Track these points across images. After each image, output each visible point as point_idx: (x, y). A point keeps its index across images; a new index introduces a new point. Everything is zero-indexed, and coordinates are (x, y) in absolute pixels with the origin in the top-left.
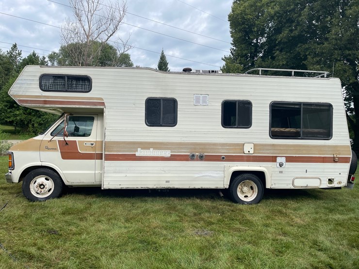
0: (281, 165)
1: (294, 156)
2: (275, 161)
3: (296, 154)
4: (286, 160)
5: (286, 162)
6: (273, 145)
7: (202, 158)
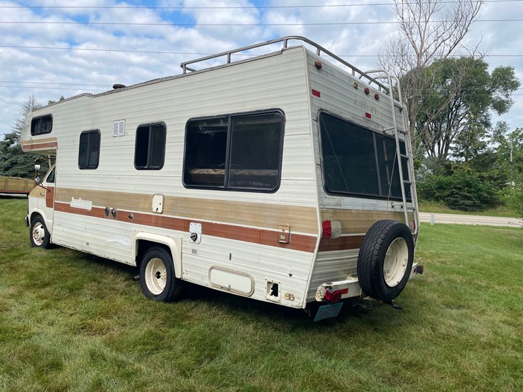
0: (194, 237)
1: (214, 222)
2: (187, 229)
3: (216, 219)
4: (202, 229)
5: (203, 233)
6: (186, 200)
7: (115, 215)
